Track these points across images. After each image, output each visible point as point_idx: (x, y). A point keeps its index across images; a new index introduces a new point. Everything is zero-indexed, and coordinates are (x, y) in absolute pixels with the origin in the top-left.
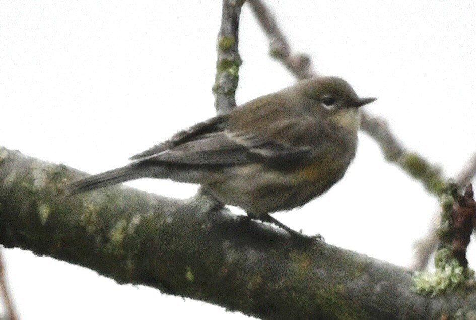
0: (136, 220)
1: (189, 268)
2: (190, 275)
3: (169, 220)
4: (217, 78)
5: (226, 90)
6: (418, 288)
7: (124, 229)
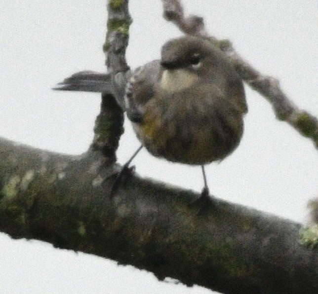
0: (29, 176)
1: (81, 223)
2: (82, 230)
3: (61, 176)
4: (108, 36)
5: (117, 49)
6: (306, 240)
7: (18, 185)
